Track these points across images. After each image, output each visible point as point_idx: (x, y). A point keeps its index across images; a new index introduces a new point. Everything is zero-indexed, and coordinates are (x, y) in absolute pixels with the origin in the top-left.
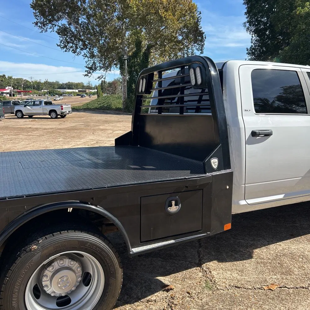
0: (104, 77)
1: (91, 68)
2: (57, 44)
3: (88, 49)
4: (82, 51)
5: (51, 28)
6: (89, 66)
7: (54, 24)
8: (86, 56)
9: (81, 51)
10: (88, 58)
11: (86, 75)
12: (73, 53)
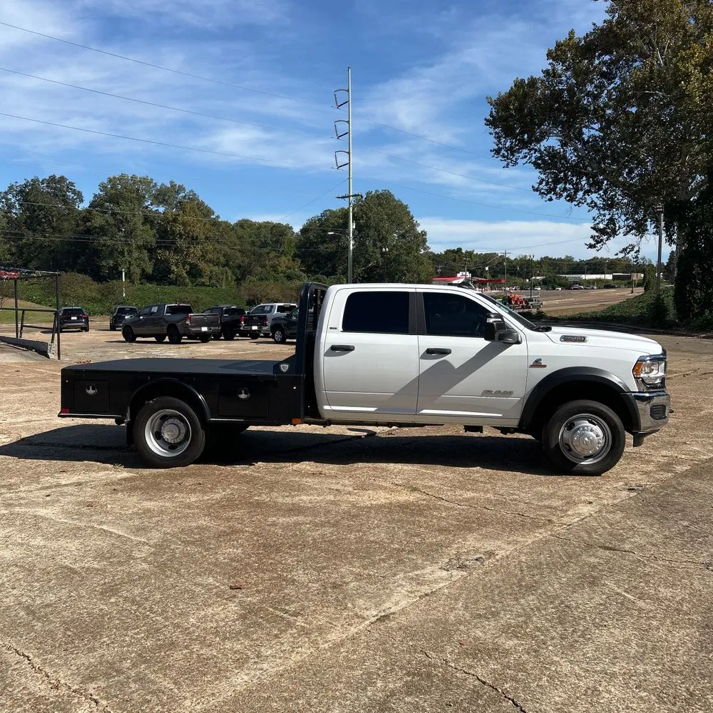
0: (636, 249)
1: (602, 232)
2: (533, 187)
3: (601, 192)
4: (589, 195)
5: (526, 157)
6: (601, 226)
7: (533, 149)
8: (596, 205)
9: (587, 196)
10: (599, 210)
11: (591, 246)
12: (568, 201)
